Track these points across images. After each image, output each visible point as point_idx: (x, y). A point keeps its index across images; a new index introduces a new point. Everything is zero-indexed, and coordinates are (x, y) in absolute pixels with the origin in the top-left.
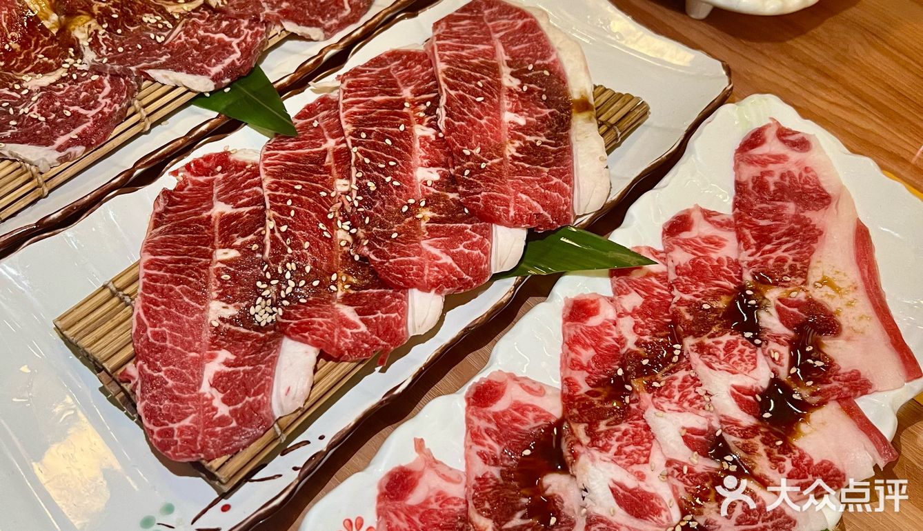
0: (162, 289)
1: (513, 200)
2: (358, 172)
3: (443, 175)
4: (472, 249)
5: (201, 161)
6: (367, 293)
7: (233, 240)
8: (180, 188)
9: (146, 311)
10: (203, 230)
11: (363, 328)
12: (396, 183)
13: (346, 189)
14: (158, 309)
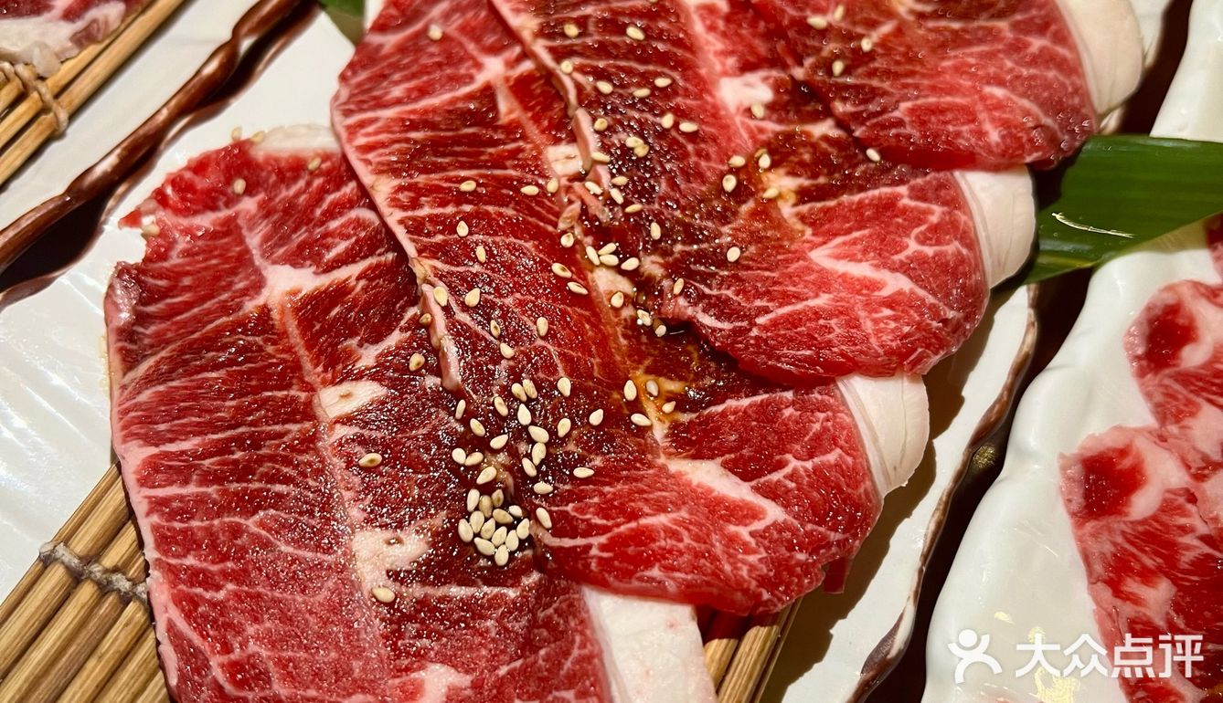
0: (209, 532)
1: (979, 107)
2: (594, 120)
3: (777, 86)
4: (938, 243)
5: (188, 175)
6: (723, 414)
7: (349, 356)
8: (158, 253)
9: (189, 606)
10: (260, 349)
11: (774, 513)
12: (687, 127)
13: (577, 166)
14: (221, 595)
